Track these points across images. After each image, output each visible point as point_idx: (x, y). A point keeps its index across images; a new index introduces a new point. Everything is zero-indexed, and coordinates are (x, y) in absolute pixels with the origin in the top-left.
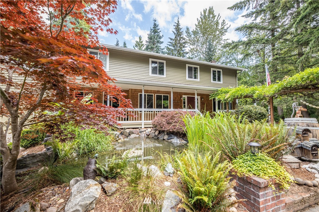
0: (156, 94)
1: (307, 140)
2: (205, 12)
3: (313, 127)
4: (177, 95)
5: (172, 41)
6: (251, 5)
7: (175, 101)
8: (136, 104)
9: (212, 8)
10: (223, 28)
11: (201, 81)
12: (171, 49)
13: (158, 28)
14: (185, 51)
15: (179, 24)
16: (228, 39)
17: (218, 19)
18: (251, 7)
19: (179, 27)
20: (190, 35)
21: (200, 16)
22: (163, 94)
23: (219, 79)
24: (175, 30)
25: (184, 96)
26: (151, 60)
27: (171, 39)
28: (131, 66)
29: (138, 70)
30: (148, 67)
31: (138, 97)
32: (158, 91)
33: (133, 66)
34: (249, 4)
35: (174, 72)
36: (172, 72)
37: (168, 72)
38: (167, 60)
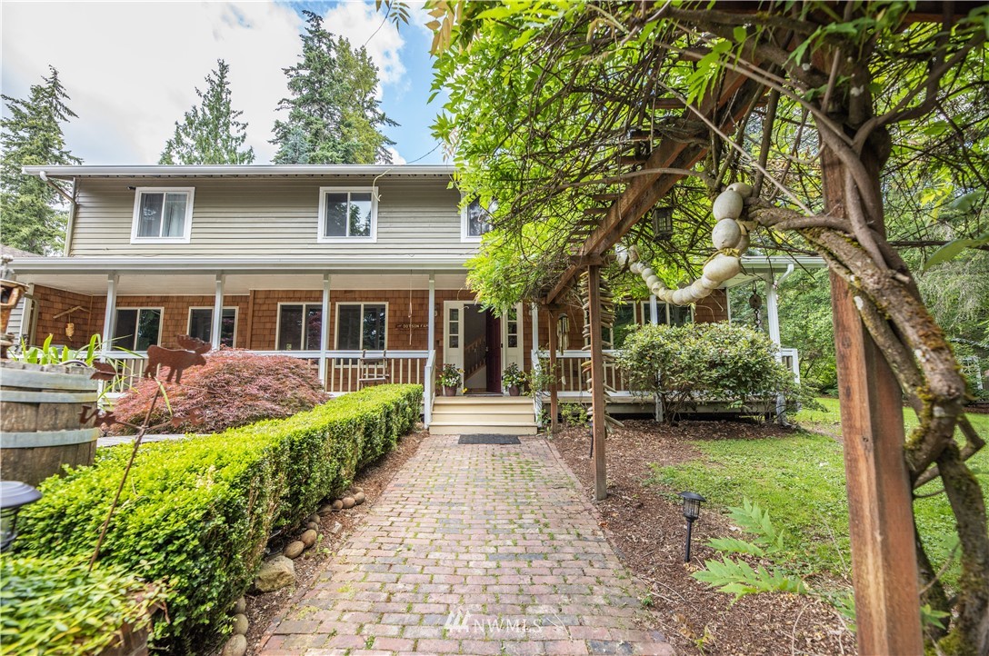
0: (337, 304)
4: (419, 301)
8: (267, 339)
22: (367, 299)
25: (449, 304)
26: (323, 191)
28: (256, 220)
29: (280, 230)
30: (314, 215)
31: (276, 316)
32: (346, 291)
33: (263, 220)
35: (409, 220)
36: (405, 220)
37: (388, 225)
38: (384, 184)
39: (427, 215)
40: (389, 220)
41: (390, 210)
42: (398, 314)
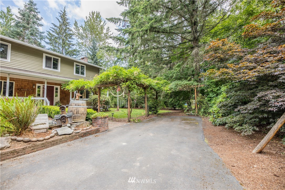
1: (64, 113)
2: (93, 13)
3: (78, 105)
4: (27, 83)
5: (56, 28)
6: (121, 23)
7: (25, 89)
9: (99, 13)
10: (108, 33)
11: (61, 72)
12: (54, 36)
13: (35, 8)
14: (71, 42)
15: (66, 14)
16: (111, 43)
17: (104, 25)
18: (121, 25)
19: (66, 16)
20: (78, 29)
21: (89, 15)
23: (83, 73)
24: (60, 18)
25: (37, 85)
27: (55, 26)
34: (120, 22)
35: (24, 58)
36: (22, 57)
37: (15, 57)
38: (14, 44)
39: (31, 58)
40: (15, 56)
41: (16, 53)
42: (19, 86)
